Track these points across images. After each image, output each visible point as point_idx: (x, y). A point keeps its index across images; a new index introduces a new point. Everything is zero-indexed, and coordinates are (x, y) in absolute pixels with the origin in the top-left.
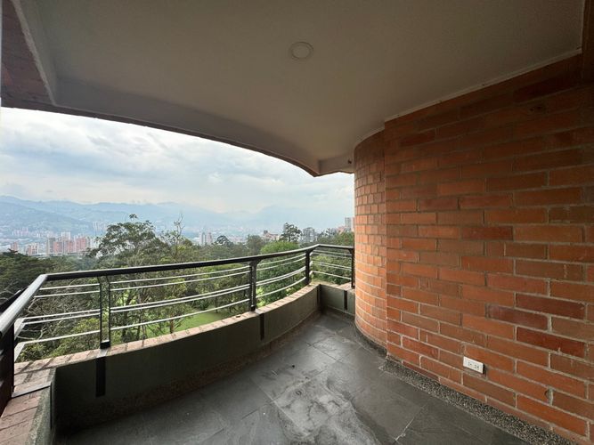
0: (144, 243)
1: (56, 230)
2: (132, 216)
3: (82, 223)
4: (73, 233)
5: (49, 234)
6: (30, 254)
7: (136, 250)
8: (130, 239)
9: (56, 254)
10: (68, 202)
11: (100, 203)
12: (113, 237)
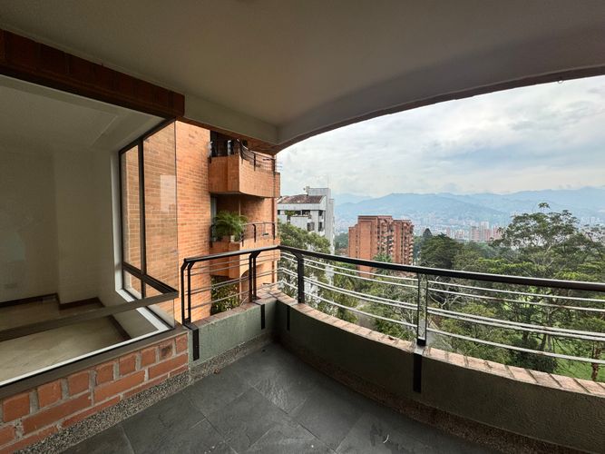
0: (559, 238)
1: (477, 220)
2: (542, 206)
3: (500, 213)
4: (491, 222)
5: (472, 223)
6: (458, 238)
7: (547, 246)
8: (538, 232)
9: (475, 240)
10: (488, 194)
11: (520, 193)
12: (518, 229)
